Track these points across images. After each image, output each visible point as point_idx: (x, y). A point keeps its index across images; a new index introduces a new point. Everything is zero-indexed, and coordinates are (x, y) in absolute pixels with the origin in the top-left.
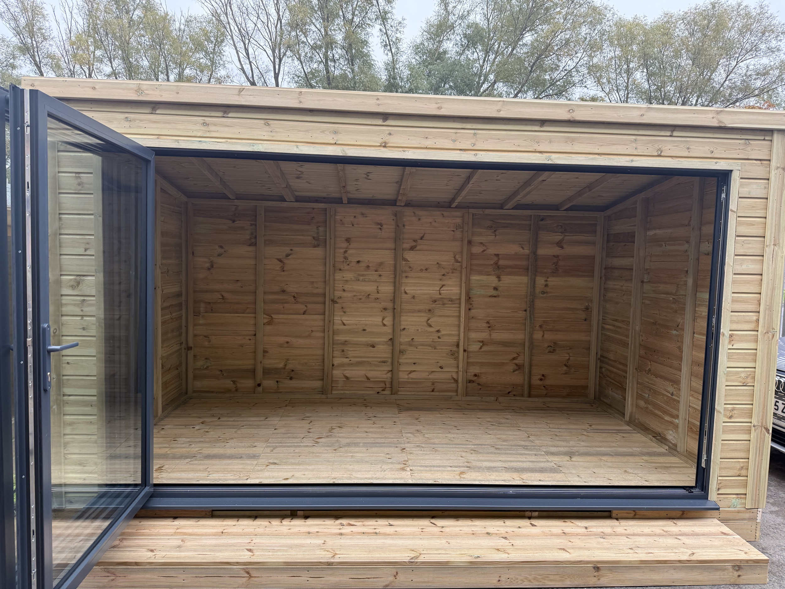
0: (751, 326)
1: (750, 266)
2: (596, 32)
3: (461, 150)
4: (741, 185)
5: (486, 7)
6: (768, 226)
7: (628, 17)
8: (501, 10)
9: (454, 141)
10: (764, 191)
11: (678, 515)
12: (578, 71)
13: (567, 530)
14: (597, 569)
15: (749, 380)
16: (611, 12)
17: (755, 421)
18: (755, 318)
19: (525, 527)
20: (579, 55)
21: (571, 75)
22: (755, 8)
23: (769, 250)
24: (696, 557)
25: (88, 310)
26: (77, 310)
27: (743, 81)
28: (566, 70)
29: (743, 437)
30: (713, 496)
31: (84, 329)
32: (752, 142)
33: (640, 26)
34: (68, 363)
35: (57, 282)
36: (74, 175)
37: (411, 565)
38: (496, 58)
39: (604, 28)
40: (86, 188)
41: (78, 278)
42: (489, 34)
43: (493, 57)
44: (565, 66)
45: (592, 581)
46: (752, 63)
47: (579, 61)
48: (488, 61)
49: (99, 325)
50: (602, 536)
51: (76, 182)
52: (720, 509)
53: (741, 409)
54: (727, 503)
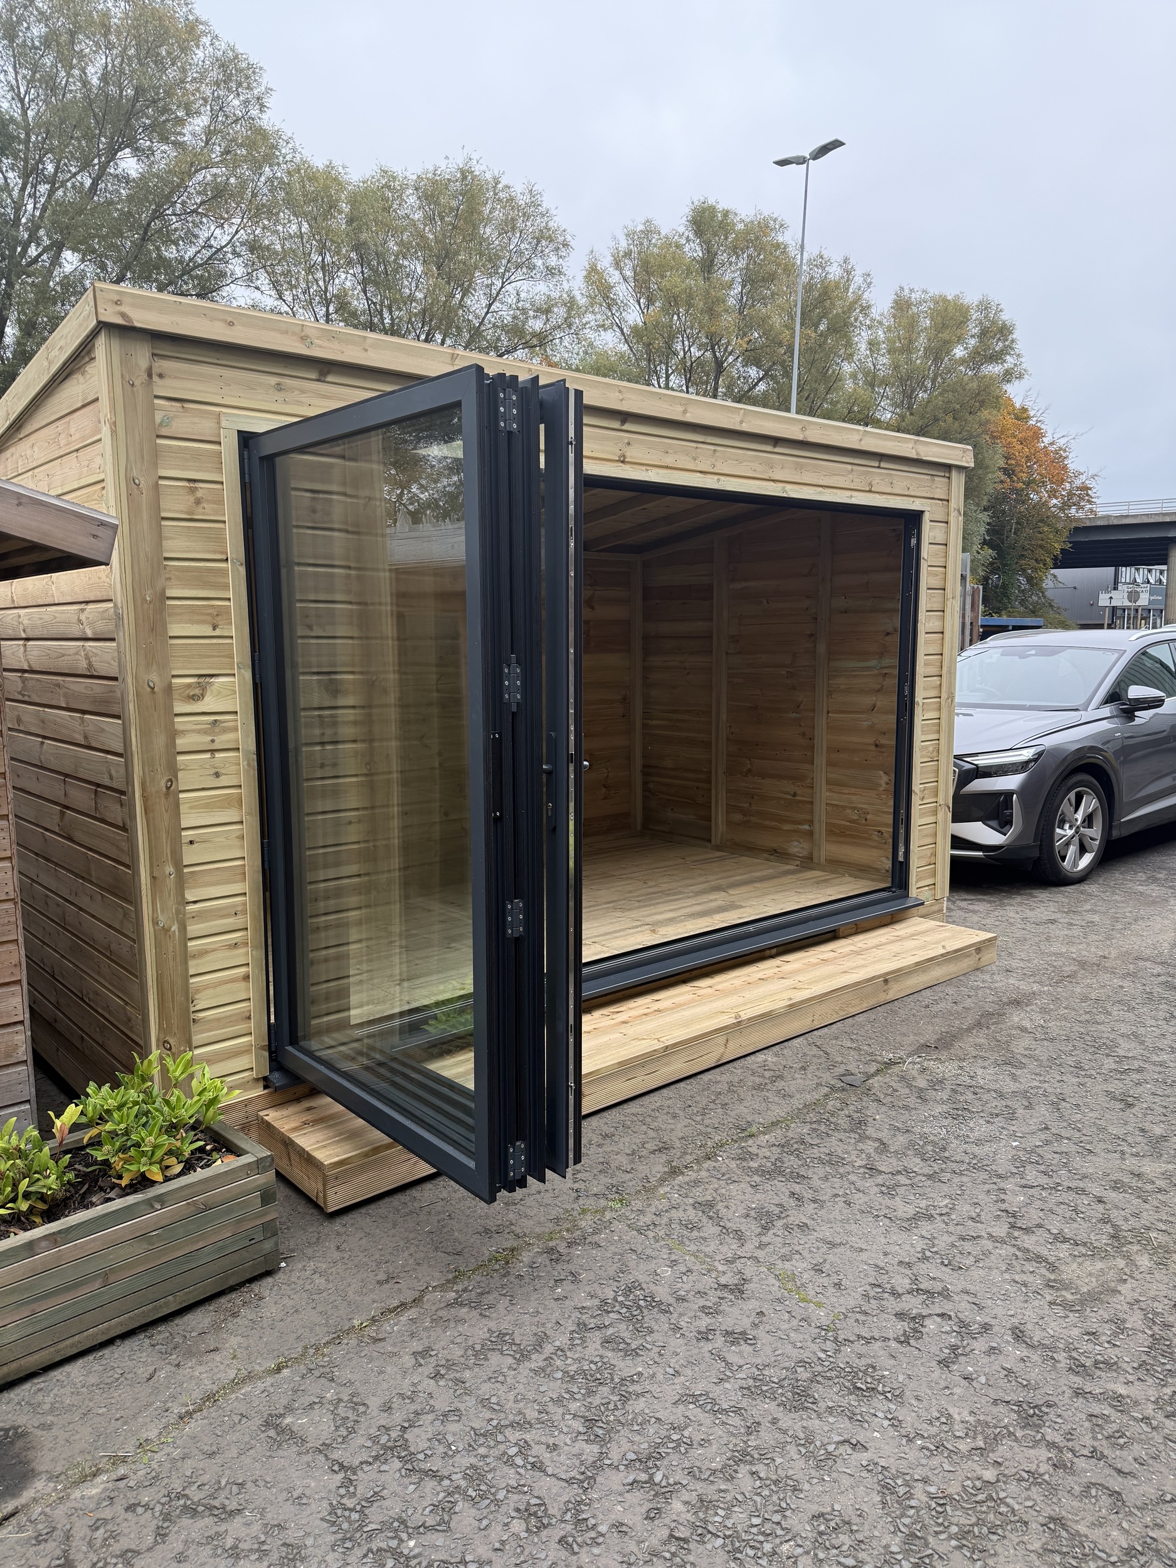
0: (937, 693)
1: (936, 623)
3: (701, 472)
4: (930, 529)
6: (948, 578)
7: (318, 162)
9: (696, 459)
10: (945, 537)
11: (889, 921)
12: (237, 254)
14: (886, 981)
17: (941, 800)
18: (939, 683)
19: (782, 965)
20: (236, 221)
21: (222, 259)
22: (523, 193)
23: (949, 603)
24: (949, 949)
25: (223, 740)
26: (203, 740)
27: (515, 317)
28: (211, 247)
29: (932, 819)
30: (913, 892)
31: (217, 775)
32: (936, 479)
33: (340, 184)
34: (191, 842)
35: (169, 688)
36: (186, 484)
37: (738, 1027)
38: (51, 192)
39: (279, 174)
40: (207, 511)
41: (201, 680)
42: (28, 136)
43: (43, 188)
44: (209, 239)
45: (883, 997)
46: (525, 287)
47: (237, 232)
48: (33, 195)
49: (249, 765)
50: (858, 953)
51: (192, 499)
52: (923, 904)
53: (930, 788)
54: (922, 897)
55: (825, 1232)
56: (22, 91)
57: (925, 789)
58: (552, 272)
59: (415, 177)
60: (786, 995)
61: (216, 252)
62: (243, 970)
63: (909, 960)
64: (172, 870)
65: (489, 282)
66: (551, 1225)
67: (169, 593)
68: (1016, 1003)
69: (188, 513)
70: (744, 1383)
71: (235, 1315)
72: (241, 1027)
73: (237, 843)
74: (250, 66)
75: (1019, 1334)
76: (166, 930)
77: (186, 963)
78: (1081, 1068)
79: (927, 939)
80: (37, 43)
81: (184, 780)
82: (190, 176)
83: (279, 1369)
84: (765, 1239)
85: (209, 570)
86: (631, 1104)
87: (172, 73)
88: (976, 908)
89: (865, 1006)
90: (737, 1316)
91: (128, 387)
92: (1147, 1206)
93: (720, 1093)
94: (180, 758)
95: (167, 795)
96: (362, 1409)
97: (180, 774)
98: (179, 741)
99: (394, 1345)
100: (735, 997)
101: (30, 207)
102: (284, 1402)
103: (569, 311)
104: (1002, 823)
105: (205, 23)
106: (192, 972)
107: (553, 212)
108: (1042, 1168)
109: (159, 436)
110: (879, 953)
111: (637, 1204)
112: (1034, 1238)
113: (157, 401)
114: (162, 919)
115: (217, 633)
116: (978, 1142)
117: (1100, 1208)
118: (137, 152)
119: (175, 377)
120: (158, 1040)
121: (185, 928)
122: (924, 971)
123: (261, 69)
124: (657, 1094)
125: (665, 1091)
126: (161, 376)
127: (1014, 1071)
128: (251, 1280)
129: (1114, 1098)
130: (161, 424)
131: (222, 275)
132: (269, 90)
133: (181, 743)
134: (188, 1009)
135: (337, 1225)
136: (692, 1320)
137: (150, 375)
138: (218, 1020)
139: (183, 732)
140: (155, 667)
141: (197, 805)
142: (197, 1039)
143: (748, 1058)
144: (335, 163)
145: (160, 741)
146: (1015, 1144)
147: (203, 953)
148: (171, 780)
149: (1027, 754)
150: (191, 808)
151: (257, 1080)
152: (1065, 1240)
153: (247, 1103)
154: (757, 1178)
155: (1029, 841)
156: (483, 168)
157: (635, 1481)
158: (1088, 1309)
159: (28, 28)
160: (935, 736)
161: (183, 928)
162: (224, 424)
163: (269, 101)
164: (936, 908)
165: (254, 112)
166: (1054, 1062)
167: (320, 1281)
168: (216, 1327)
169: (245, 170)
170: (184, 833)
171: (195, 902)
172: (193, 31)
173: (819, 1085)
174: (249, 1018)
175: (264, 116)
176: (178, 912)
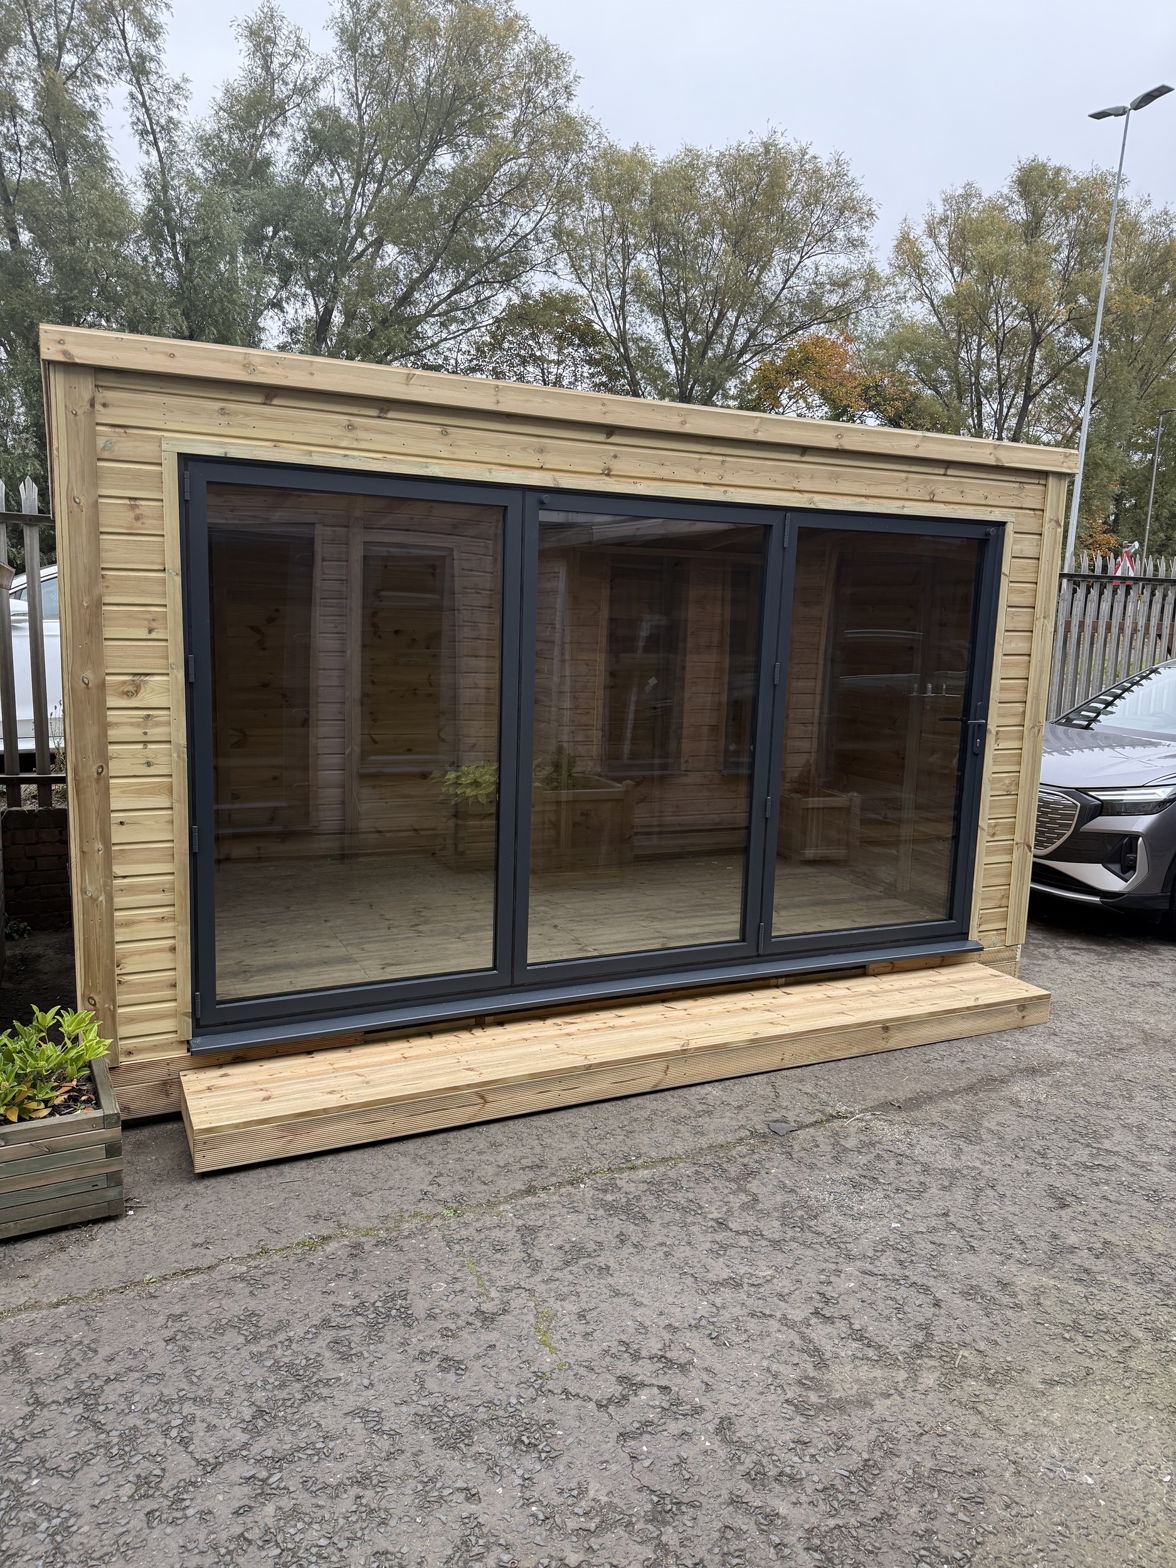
0: (1016, 720)
1: (1020, 646)
2: (570, 165)
3: (705, 484)
4: (1015, 542)
5: (352, 78)
6: (1039, 595)
7: (625, 146)
8: (385, 90)
9: (697, 470)
10: (1036, 550)
11: (938, 963)
12: (539, 241)
13: (830, 993)
14: (886, 1029)
15: (1013, 787)
16: (597, 132)
17: (1018, 837)
18: (1021, 710)
19: (780, 996)
20: (540, 208)
21: (525, 247)
22: (829, 164)
23: (1038, 624)
24: (980, 1002)
25: (155, 733)
26: (136, 733)
27: (811, 292)
28: (516, 235)
29: (1006, 858)
30: (974, 935)
31: (149, 764)
32: (1026, 486)
33: (644, 166)
34: (122, 823)
35: (102, 685)
36: (127, 502)
37: (684, 1055)
38: (379, 190)
39: (584, 161)
40: (150, 525)
41: (136, 678)
42: (363, 138)
43: (372, 187)
44: (515, 227)
45: (881, 1045)
46: (824, 261)
47: (541, 219)
48: (363, 195)
49: (179, 757)
50: (872, 994)
51: (132, 515)
52: (981, 949)
53: (1006, 824)
54: (983, 943)
55: (619, 1280)
56: (360, 97)
57: (996, 825)
58: (854, 244)
59: (717, 154)
60: (753, 1030)
61: (519, 240)
62: (171, 942)
63: (926, 1008)
64: (101, 847)
65: (787, 257)
66: (376, 1221)
67: (107, 600)
68: (1032, 1072)
69: (128, 528)
70: (421, 1411)
71: (62, 1249)
72: (168, 993)
73: (169, 827)
74: (560, 56)
75: (724, 1426)
76: (94, 900)
77: (112, 930)
78: (1043, 1156)
79: (963, 988)
80: (376, 52)
81: (114, 767)
82: (496, 169)
83: (57, 1305)
84: (558, 1275)
85: (146, 579)
86: (544, 1117)
87: (490, 70)
88: (1078, 958)
89: (855, 1051)
90: (466, 1346)
91: (72, 417)
92: (985, 1320)
93: (636, 1120)
94: (110, 747)
95: (98, 780)
96: (91, 1354)
97: (110, 764)
98: (110, 732)
99: (160, 1304)
100: (702, 1024)
101: (359, 204)
102: (38, 1334)
103: (867, 285)
104: (1126, 868)
105: (524, 18)
106: (117, 939)
107: (859, 181)
108: (903, 1256)
109: (99, 459)
110: (898, 996)
111: (469, 1217)
112: (829, 1329)
113: (99, 428)
114: (91, 890)
115: (153, 635)
116: (860, 1216)
117: (929, 1311)
118: (455, 147)
119: (119, 406)
120: (83, 996)
121: (112, 899)
122: (941, 1023)
123: (570, 58)
124: (575, 1111)
125: (584, 1109)
126: (104, 405)
127: (963, 1145)
128: (96, 1222)
129: (1052, 1195)
130: (103, 449)
131: (524, 262)
132: (577, 78)
133: (113, 734)
134: (113, 971)
135: (200, 1187)
136: (424, 1338)
137: (92, 405)
138: (143, 984)
139: (116, 724)
140: (90, 666)
141: (126, 791)
142: (121, 999)
143: (693, 1089)
144: (641, 146)
145: (91, 732)
146: (894, 1225)
147: (128, 924)
148: (102, 767)
149: (1162, 794)
150: (123, 792)
151: (182, 1042)
152: (860, 1339)
153: (169, 1062)
154: (601, 1212)
155: (1157, 890)
156: (787, 140)
157: (253, 1477)
158: (822, 1417)
159: (369, 39)
160: (1015, 768)
161: (110, 899)
162: (164, 446)
163: (577, 90)
164: (1006, 955)
165: (561, 102)
166: (1019, 1144)
167: (149, 1233)
168: (41, 1258)
169: (551, 160)
170: (113, 815)
171: (125, 877)
172: (512, 27)
173: (743, 1127)
174: (174, 986)
175: (570, 104)
176: (105, 885)
